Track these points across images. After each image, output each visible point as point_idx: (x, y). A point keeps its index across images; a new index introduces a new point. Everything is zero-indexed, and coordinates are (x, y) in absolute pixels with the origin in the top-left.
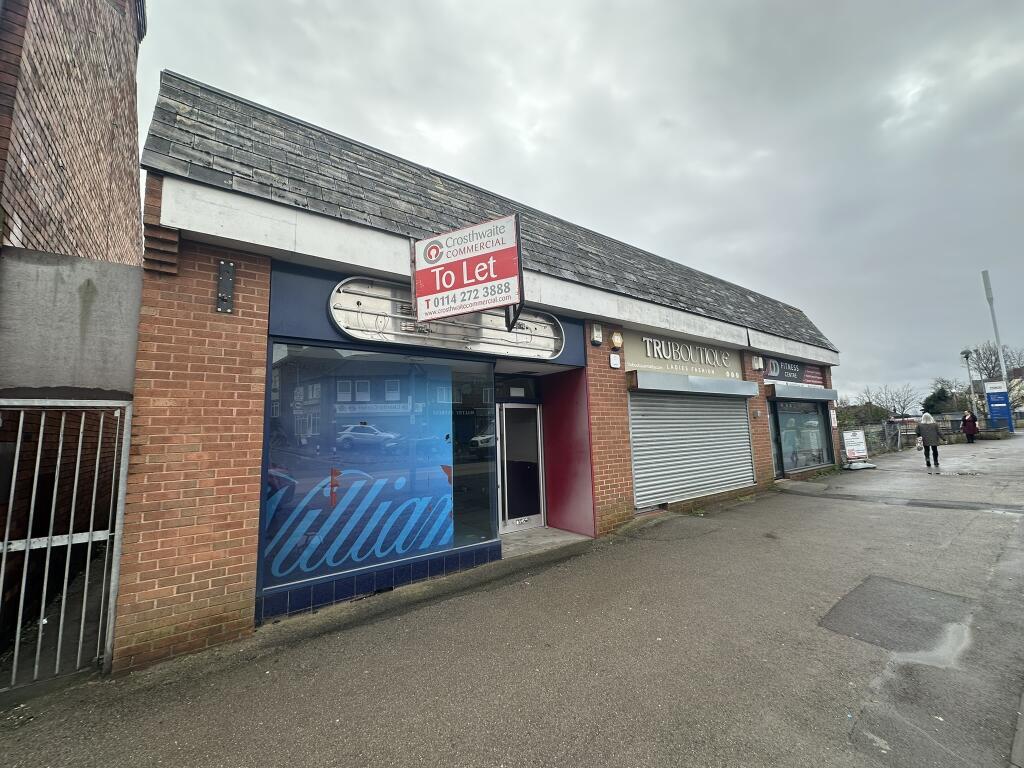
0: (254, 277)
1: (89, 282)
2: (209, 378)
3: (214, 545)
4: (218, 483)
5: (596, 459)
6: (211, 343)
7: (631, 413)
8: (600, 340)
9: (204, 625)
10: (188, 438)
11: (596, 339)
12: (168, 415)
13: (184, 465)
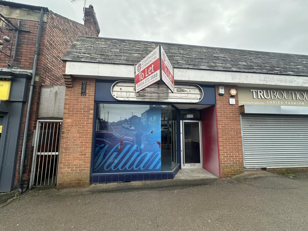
0: (91, 85)
1: (56, 91)
2: (80, 114)
3: (80, 159)
4: (81, 142)
5: (220, 144)
6: (80, 104)
7: (241, 124)
8: (223, 93)
9: (76, 181)
10: (74, 130)
11: (220, 93)
12: (70, 124)
13: (73, 137)
